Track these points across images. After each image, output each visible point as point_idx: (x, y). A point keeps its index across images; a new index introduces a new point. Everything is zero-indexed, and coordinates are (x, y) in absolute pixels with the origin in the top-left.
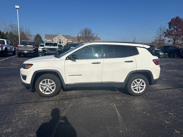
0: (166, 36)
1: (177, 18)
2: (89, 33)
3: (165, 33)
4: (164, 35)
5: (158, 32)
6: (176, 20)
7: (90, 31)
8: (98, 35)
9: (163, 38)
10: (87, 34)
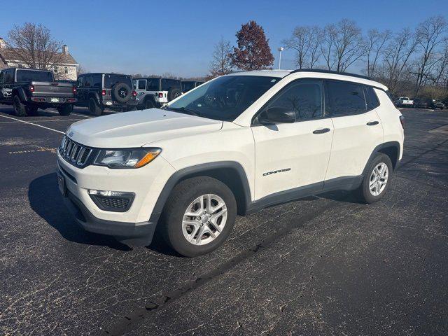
0: (234, 62)
1: (253, 24)
2: (43, 41)
3: (231, 55)
4: (231, 60)
5: (217, 54)
6: (251, 28)
7: (43, 33)
8: (67, 48)
9: (229, 67)
10: (35, 44)
